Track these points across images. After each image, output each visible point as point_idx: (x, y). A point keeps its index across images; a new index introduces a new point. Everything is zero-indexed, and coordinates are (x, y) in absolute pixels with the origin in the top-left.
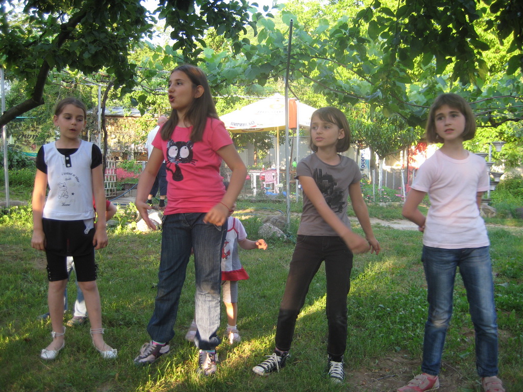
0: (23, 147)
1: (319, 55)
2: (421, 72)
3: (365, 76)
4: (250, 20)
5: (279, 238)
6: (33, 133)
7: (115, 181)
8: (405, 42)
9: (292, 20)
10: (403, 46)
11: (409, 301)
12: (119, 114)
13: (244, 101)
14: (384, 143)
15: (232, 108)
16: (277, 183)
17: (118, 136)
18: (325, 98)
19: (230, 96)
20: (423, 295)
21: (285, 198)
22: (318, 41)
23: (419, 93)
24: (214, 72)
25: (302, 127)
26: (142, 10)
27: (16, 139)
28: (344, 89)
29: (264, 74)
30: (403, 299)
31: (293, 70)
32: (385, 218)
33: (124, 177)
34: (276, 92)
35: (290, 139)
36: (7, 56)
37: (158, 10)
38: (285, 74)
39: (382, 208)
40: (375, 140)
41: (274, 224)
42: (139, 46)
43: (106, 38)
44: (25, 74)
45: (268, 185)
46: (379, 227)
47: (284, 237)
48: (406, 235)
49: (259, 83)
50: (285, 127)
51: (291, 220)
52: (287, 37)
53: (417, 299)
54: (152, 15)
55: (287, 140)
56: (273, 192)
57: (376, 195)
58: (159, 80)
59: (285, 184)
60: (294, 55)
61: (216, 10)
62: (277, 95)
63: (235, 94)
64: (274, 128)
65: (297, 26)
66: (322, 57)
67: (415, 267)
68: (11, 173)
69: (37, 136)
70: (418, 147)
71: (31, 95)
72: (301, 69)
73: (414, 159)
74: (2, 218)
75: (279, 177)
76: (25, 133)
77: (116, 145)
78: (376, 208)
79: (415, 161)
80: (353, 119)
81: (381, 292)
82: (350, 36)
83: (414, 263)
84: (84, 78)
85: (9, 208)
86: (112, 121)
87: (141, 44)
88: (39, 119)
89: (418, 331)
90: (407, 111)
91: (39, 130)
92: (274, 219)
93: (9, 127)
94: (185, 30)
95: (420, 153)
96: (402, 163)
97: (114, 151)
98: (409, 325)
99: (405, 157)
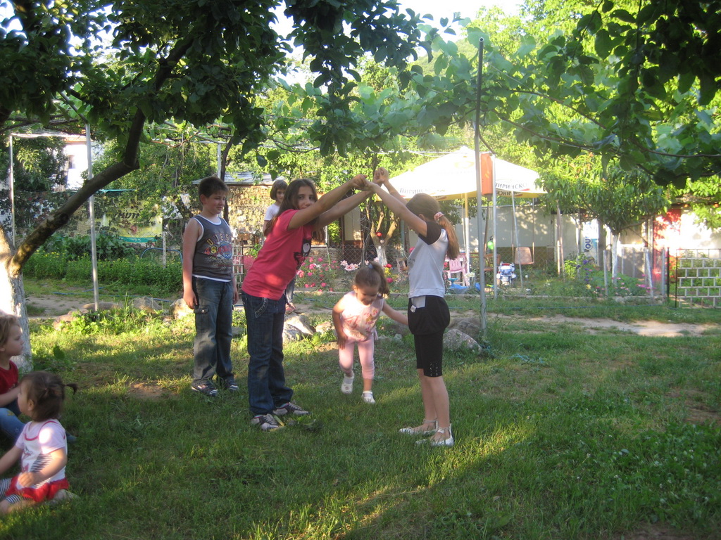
0: (120, 230)
1: (522, 88)
2: (670, 108)
3: (590, 115)
4: (422, 39)
5: (471, 350)
6: (133, 211)
7: (242, 273)
8: (652, 60)
9: (482, 40)
10: (647, 65)
11: (668, 444)
12: (247, 181)
13: (418, 159)
14: (619, 211)
15: (401, 169)
16: (466, 272)
17: (245, 212)
18: (532, 149)
19: (397, 152)
20: (689, 435)
21: (479, 292)
22: (520, 68)
23: (672, 136)
24: (375, 118)
25: (501, 193)
26: (272, 35)
27: (111, 220)
28: (559, 135)
29: (445, 118)
30: (658, 441)
31: (485, 111)
32: (624, 319)
34: (462, 145)
35: (484, 211)
36: (93, 107)
37: (294, 33)
38: (474, 117)
39: (619, 304)
40: (606, 208)
41: (463, 329)
42: (269, 86)
43: (220, 73)
44: (116, 129)
45: (454, 275)
46: (615, 333)
47: (478, 348)
48: (656, 343)
49: (438, 131)
50: (475, 193)
51: (487, 324)
52: (474, 65)
53: (680, 440)
54: (285, 41)
55: (480, 211)
56: (462, 285)
57: (609, 287)
58: (299, 133)
59: (478, 272)
60: (487, 89)
61: (373, 28)
62: (463, 148)
63: (405, 148)
64: (460, 195)
65: (489, 49)
66: (528, 90)
67: (673, 391)
68: (104, 264)
69: (138, 215)
70: (666, 218)
71: (122, 157)
72: (497, 109)
73: (662, 235)
74: (88, 326)
75: (470, 264)
76: (123, 211)
77: (244, 225)
78: (611, 303)
79: (663, 237)
80: (573, 179)
81: (623, 429)
82: (568, 54)
83: (671, 385)
84: (195, 133)
85: (98, 312)
86: (237, 192)
87: (271, 82)
88: (141, 192)
89: (685, 490)
90: (654, 163)
91: (140, 207)
92: (463, 323)
93: (102, 203)
94: (330, 58)
95: (670, 226)
96: (645, 239)
97: (241, 232)
98: (669, 481)
99: (650, 230)
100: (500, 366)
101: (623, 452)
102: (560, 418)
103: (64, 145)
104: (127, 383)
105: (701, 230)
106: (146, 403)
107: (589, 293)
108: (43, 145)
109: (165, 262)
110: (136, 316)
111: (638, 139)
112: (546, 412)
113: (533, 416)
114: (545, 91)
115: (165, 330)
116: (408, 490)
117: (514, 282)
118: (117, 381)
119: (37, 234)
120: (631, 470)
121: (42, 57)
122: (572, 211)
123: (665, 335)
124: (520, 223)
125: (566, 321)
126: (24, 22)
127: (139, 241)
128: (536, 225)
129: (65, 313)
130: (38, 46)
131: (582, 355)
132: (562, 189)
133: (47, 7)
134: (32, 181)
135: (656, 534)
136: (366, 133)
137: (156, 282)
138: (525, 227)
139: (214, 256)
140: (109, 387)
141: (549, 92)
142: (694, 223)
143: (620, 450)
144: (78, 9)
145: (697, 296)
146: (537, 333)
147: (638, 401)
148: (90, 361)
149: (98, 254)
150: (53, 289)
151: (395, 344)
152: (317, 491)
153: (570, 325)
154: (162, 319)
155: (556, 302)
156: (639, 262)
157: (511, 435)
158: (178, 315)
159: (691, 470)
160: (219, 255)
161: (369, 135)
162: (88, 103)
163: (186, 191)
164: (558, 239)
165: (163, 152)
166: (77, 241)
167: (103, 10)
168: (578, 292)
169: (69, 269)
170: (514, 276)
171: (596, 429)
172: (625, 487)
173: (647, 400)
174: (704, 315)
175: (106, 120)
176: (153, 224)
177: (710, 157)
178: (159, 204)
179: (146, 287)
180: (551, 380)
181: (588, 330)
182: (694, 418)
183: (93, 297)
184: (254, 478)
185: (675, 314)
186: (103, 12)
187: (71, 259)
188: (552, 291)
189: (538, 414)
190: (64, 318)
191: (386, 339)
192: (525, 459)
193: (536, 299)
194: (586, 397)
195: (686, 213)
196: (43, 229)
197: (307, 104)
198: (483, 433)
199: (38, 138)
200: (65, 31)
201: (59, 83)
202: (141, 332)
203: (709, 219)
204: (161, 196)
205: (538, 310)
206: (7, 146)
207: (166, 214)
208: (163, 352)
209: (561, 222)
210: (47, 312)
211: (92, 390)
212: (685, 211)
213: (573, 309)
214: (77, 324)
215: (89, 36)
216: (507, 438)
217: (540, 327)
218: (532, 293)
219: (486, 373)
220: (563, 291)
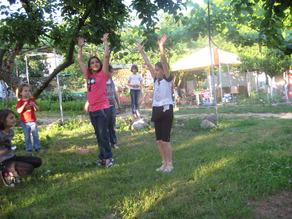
0: (71, 90)
1: (227, 19)
3: (256, 28)
5: (212, 128)
6: (76, 82)
8: (278, 2)
9: (208, 1)
10: (276, 4)
12: (120, 67)
13: (188, 53)
14: (272, 68)
15: (182, 57)
16: (211, 98)
17: (120, 80)
19: (179, 50)
21: (215, 105)
22: (225, 11)
23: (291, 34)
24: (168, 36)
26: (123, 6)
27: (67, 86)
28: (244, 38)
29: (196, 34)
30: (289, 159)
31: (212, 30)
32: (276, 112)
33: (125, 101)
36: (55, 40)
37: (132, 5)
38: (208, 33)
39: (274, 106)
40: (266, 67)
41: (209, 120)
42: (124, 27)
43: (103, 22)
44: (64, 48)
45: (206, 99)
46: (273, 118)
47: (215, 127)
49: (194, 40)
51: (219, 117)
52: (207, 11)
54: (129, 8)
56: (209, 103)
57: (270, 100)
59: (215, 97)
60: (212, 21)
63: (182, 49)
64: (206, 66)
65: (212, 4)
66: (229, 20)
68: (65, 104)
69: (78, 84)
71: (67, 59)
72: (217, 29)
74: (60, 128)
75: (212, 94)
76: (71, 82)
77: (120, 85)
78: (271, 107)
80: (252, 57)
81: (274, 155)
82: (242, 3)
84: (96, 48)
85: (63, 122)
86: (116, 71)
87: (125, 25)
88: (78, 74)
90: (284, 46)
91: (78, 80)
92: (209, 117)
93: (63, 80)
94: (146, 13)
96: (285, 80)
97: (119, 88)
99: (287, 76)
100: (224, 134)
101: (274, 164)
102: (249, 152)
103: (47, 58)
104: (75, 148)
106: (83, 155)
107: (262, 103)
108: (38, 58)
110: (78, 123)
111: (276, 36)
112: (242, 150)
113: (238, 152)
114: (236, 20)
115: (90, 127)
116: (186, 182)
117: (231, 101)
118: (71, 147)
120: (277, 170)
121: (33, 22)
122: (253, 70)
124: (232, 77)
125: (252, 115)
126: (26, 9)
127: (78, 94)
128: (239, 77)
129: (51, 123)
130: (32, 18)
131: (258, 127)
132: (248, 61)
133: (34, 3)
134: (35, 73)
135: (287, 194)
138: (234, 78)
140: (68, 150)
141: (238, 20)
143: (273, 163)
144: (46, 2)
146: (240, 120)
147: (281, 144)
148: (61, 141)
149: (62, 100)
150: (46, 115)
151: (182, 127)
152: (150, 184)
153: (254, 116)
154: (89, 123)
155: (248, 107)
156: (283, 90)
157: (228, 159)
160: (108, 97)
161: (166, 44)
162: (53, 39)
164: (248, 82)
165: (85, 58)
166: (54, 96)
167: (56, 2)
168: (257, 103)
169: (52, 107)
170: (230, 98)
171: (263, 156)
172: (274, 177)
173: (285, 143)
175: (61, 45)
176: (84, 87)
180: (245, 138)
181: (261, 118)
183: (61, 117)
184: (125, 181)
186: (56, 3)
187: (52, 103)
188: (246, 103)
190: (50, 125)
191: (178, 126)
192: (234, 168)
193: (239, 107)
194: (260, 144)
196: (39, 90)
197: (139, 33)
198: (217, 160)
199: (36, 56)
200: (42, 11)
201: (41, 32)
202: (80, 129)
205: (241, 111)
206: (25, 60)
208: (89, 136)
209: (249, 75)
210: (44, 123)
211: (62, 151)
213: (255, 110)
214: (56, 127)
215: (51, 12)
216: (227, 161)
217: (241, 118)
218: (238, 104)
219: (218, 137)
220: (251, 103)
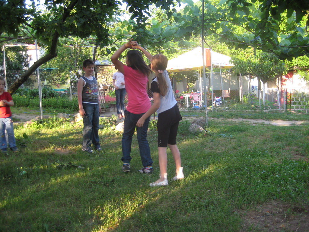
0: (52, 86)
1: (222, 19)
3: (251, 30)
5: (201, 132)
6: (58, 78)
7: (104, 103)
8: (275, 4)
10: (273, 6)
11: (283, 168)
12: (106, 64)
13: (179, 52)
14: (266, 73)
15: (172, 57)
16: (201, 100)
17: (106, 77)
19: (169, 49)
20: (292, 165)
21: (205, 109)
22: (220, 10)
23: (287, 39)
24: (159, 33)
25: (215, 67)
27: (48, 82)
28: (238, 39)
29: (189, 33)
30: (278, 167)
31: (206, 29)
32: (267, 119)
33: (110, 100)
34: (198, 46)
36: (37, 31)
38: (201, 32)
39: (266, 113)
40: (260, 72)
41: (198, 124)
43: (90, 14)
44: (47, 40)
46: (264, 125)
47: (204, 132)
48: (280, 128)
49: (186, 39)
50: (203, 67)
51: (208, 122)
52: (201, 9)
53: (288, 167)
56: (199, 106)
57: (261, 106)
59: (205, 101)
60: (206, 20)
62: (199, 48)
63: (173, 47)
64: (198, 67)
65: (207, 2)
66: (224, 20)
67: (286, 148)
68: (45, 100)
69: (60, 79)
70: (287, 76)
71: (50, 52)
72: (211, 28)
73: (285, 84)
74: (39, 126)
75: (202, 97)
76: (53, 78)
77: (105, 82)
78: (262, 113)
79: (285, 85)
80: (246, 60)
81: (264, 163)
82: (239, 2)
83: (286, 145)
84: (82, 42)
85: (43, 120)
86: (102, 68)
87: (114, 19)
88: (61, 69)
89: (288, 186)
90: (279, 51)
91: (61, 76)
92: (198, 121)
93: (44, 75)
94: (137, 7)
95: (288, 80)
96: (278, 86)
97: (104, 86)
98: (282, 183)
99: (280, 82)
100: (213, 139)
101: (263, 172)
102: (238, 159)
103: (27, 50)
104: (54, 148)
105: (302, 81)
106: (62, 156)
107: (253, 108)
108: (18, 50)
109: (71, 99)
110: (59, 121)
111: (271, 40)
112: (231, 157)
113: (226, 158)
114: (231, 20)
115: (71, 126)
117: (221, 105)
118: (50, 147)
119: (15, 85)
120: (266, 179)
121: (13, 8)
122: (246, 74)
123: (285, 125)
124: (224, 80)
125: (243, 121)
127: (60, 90)
128: (231, 81)
129: (29, 120)
130: (12, 4)
131: (249, 134)
132: (241, 64)
134: (14, 65)
135: (275, 204)
136: (155, 40)
137: (68, 107)
138: (226, 81)
139: (90, 94)
140: (47, 150)
141: (233, 20)
142: (299, 78)
143: (262, 171)
145: (299, 109)
146: (230, 125)
147: (271, 152)
148: (39, 139)
149: (42, 96)
150: (24, 111)
152: (133, 189)
153: (245, 122)
154: (70, 122)
155: (239, 112)
156: (275, 96)
157: (217, 166)
158: (76, 120)
159: (291, 178)
160: (92, 93)
161: (156, 41)
162: (35, 29)
163: (80, 68)
164: (240, 86)
165: (70, 52)
166: (34, 91)
168: (248, 108)
169: (30, 103)
170: (221, 102)
171: (252, 163)
172: (263, 185)
173: (275, 151)
174: (302, 117)
175: (43, 36)
176: (66, 83)
177: (303, 48)
178: (69, 74)
179: (63, 109)
180: (235, 144)
181: (252, 124)
182: (295, 158)
183: (40, 114)
185: (290, 117)
187: (31, 98)
188: (237, 108)
189: (228, 157)
190: (28, 122)
192: (222, 175)
193: (230, 111)
194: (249, 151)
195: (296, 74)
196: (17, 83)
197: (129, 28)
198: (205, 166)
199: (16, 47)
201: (21, 20)
202: (61, 127)
203: (305, 77)
204: (69, 71)
205: (231, 116)
206: (3, 50)
207: (72, 79)
208: (70, 135)
209: (242, 79)
210: (21, 120)
211: (40, 151)
212: (295, 73)
213: (246, 115)
214: (34, 125)
216: (215, 167)
217: (231, 123)
218: (229, 109)
219: (207, 142)
220: (242, 108)
